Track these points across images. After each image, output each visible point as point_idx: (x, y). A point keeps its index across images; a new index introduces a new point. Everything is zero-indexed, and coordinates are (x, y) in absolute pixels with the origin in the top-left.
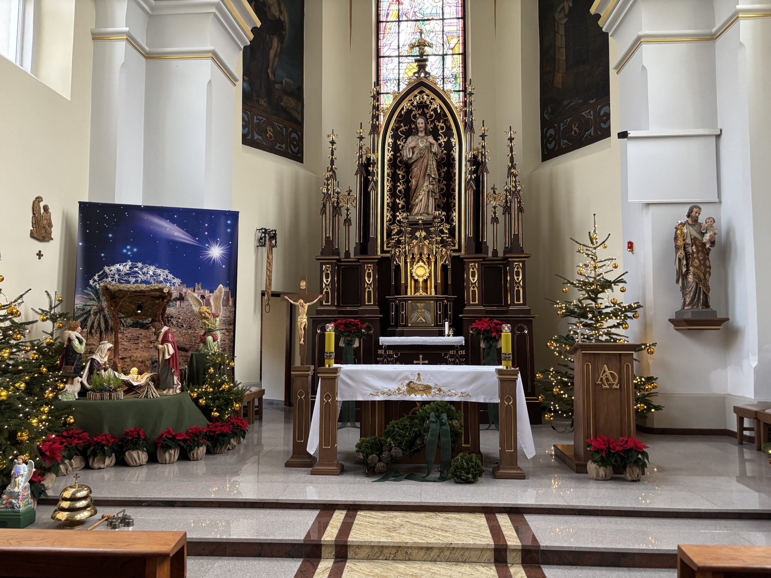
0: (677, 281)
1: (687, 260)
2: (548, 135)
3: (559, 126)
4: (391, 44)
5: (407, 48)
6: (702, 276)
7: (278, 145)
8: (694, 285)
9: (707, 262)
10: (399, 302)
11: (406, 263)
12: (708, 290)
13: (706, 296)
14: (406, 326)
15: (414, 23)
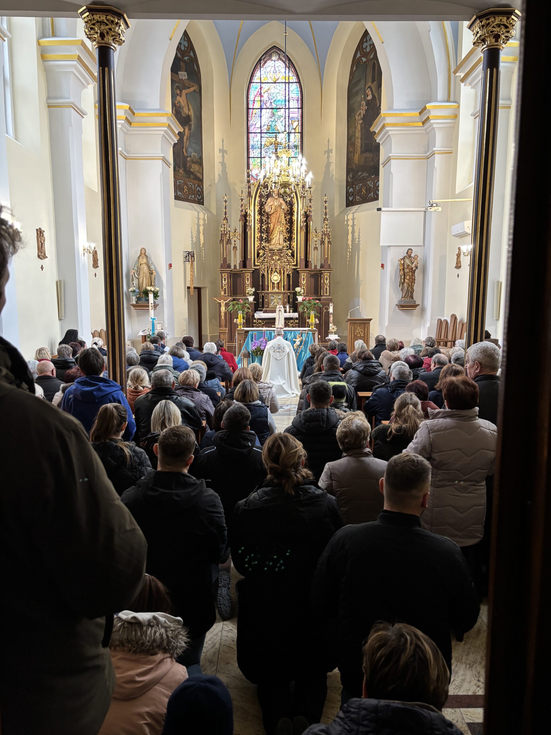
0: (400, 286)
1: (404, 276)
2: (350, 192)
3: (356, 187)
4: (256, 124)
5: (266, 127)
6: (410, 283)
7: (190, 196)
8: (406, 288)
9: (413, 277)
10: (264, 294)
11: (268, 273)
12: (413, 291)
13: (412, 293)
14: (268, 307)
15: (271, 110)
